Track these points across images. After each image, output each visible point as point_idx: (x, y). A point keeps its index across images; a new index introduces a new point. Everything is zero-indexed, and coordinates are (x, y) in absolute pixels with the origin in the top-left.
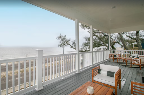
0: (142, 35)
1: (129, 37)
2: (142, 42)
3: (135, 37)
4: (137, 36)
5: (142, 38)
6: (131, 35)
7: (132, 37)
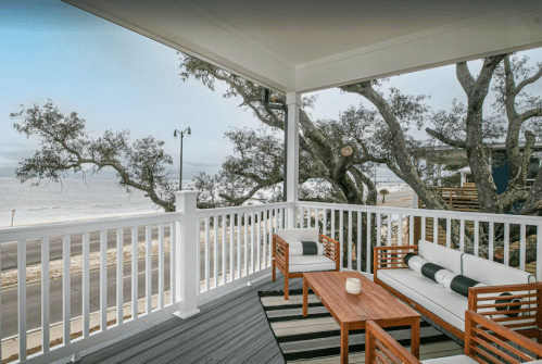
0: (498, 125)
1: (439, 135)
2: (493, 158)
3: (462, 135)
4: (471, 128)
5: (494, 140)
6: (446, 126)
7: (453, 138)
